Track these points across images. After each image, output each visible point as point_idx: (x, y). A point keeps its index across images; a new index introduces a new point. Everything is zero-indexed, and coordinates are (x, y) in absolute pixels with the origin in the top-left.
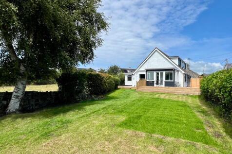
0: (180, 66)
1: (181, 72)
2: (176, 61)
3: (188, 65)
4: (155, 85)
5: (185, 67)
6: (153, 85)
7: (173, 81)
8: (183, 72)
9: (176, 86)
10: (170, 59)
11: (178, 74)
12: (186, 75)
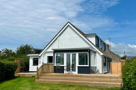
0: (97, 46)
1: (99, 54)
2: (93, 40)
3: (108, 46)
4: (65, 72)
5: (105, 48)
6: (63, 72)
7: (88, 66)
8: (102, 54)
9: (94, 73)
10: (85, 37)
11: (95, 56)
12: (105, 57)
